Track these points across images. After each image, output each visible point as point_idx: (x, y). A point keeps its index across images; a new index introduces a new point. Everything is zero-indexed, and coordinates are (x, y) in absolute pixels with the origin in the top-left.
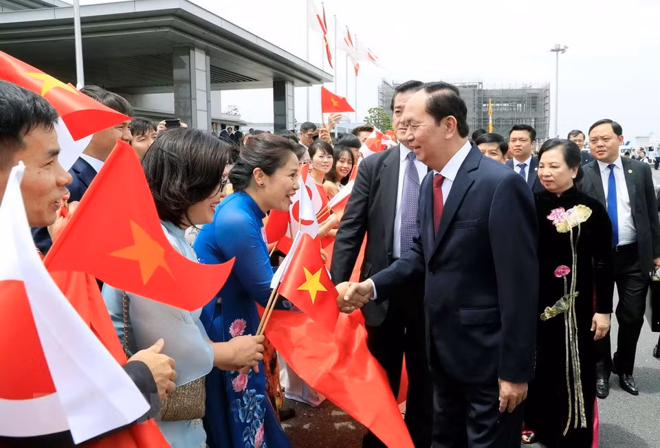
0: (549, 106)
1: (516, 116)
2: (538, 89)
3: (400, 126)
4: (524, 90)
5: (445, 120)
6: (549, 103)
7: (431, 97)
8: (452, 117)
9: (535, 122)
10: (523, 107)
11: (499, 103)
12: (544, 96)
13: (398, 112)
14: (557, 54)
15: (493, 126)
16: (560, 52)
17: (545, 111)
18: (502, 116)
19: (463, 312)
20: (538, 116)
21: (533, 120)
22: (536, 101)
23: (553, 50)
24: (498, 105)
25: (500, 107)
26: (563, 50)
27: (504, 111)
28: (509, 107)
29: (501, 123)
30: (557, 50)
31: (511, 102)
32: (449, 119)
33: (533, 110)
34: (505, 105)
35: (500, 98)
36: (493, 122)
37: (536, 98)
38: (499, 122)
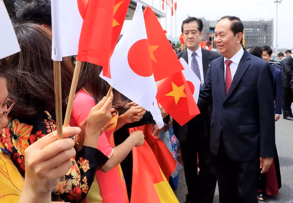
0: (273, 30)
1: (256, 35)
2: (267, 21)
3: (189, 40)
4: (260, 22)
5: (237, 34)
6: (273, 29)
7: (233, 22)
8: (241, 33)
9: (266, 38)
10: (260, 30)
11: (248, 28)
12: (270, 25)
13: (187, 33)
14: (277, 4)
15: (245, 40)
16: (278, 3)
17: (271, 32)
18: (249, 35)
19: (242, 127)
20: (268, 35)
21: (265, 37)
22: (266, 27)
23: (275, 2)
24: (247, 29)
25: (248, 30)
26: (280, 2)
27: (250, 32)
28: (253, 30)
29: (249, 38)
30: (277, 2)
31: (254, 28)
32: (239, 34)
33: (265, 32)
34: (251, 29)
35: (248, 25)
36: (245, 38)
37: (266, 26)
38: (248, 38)
